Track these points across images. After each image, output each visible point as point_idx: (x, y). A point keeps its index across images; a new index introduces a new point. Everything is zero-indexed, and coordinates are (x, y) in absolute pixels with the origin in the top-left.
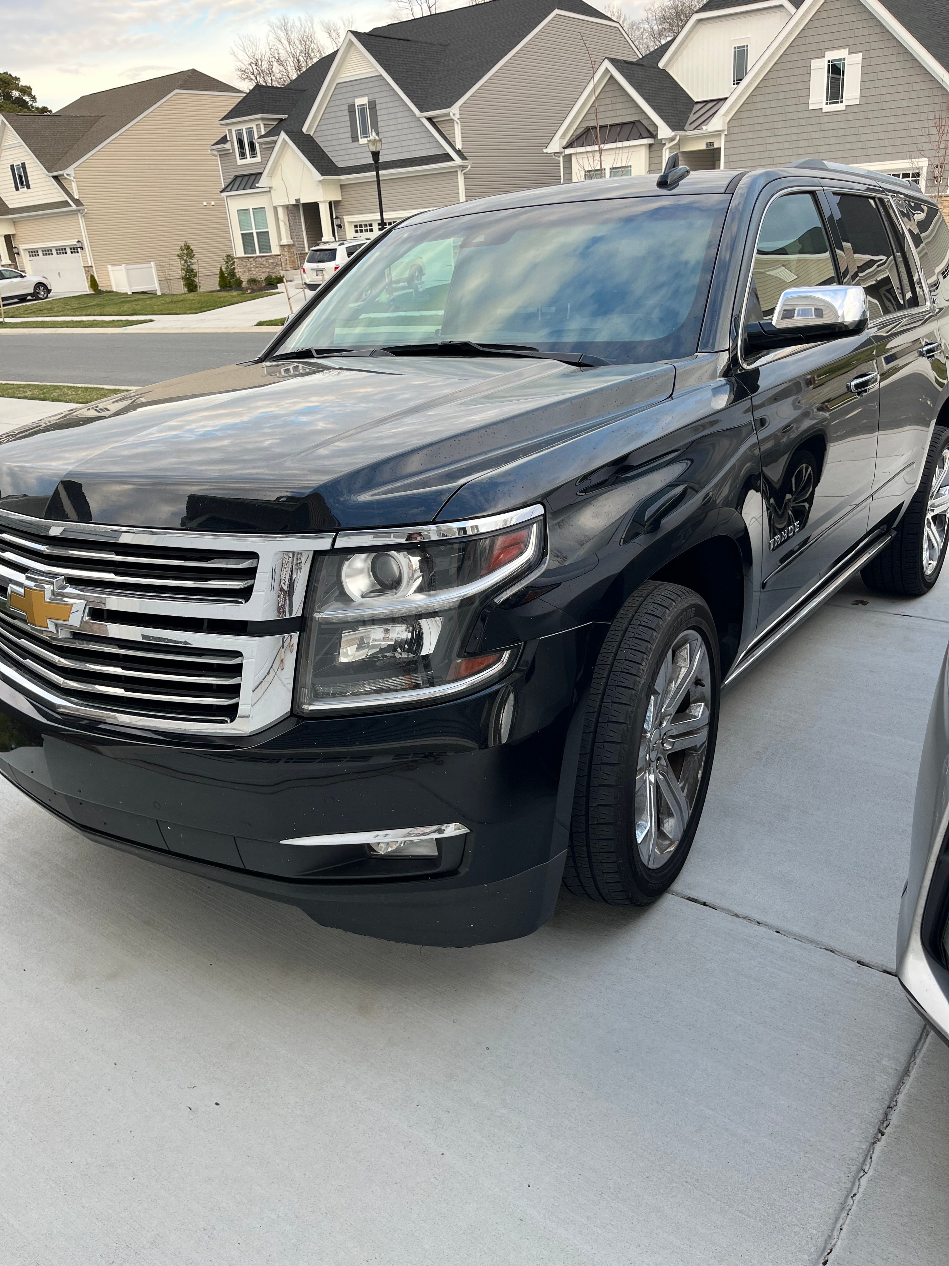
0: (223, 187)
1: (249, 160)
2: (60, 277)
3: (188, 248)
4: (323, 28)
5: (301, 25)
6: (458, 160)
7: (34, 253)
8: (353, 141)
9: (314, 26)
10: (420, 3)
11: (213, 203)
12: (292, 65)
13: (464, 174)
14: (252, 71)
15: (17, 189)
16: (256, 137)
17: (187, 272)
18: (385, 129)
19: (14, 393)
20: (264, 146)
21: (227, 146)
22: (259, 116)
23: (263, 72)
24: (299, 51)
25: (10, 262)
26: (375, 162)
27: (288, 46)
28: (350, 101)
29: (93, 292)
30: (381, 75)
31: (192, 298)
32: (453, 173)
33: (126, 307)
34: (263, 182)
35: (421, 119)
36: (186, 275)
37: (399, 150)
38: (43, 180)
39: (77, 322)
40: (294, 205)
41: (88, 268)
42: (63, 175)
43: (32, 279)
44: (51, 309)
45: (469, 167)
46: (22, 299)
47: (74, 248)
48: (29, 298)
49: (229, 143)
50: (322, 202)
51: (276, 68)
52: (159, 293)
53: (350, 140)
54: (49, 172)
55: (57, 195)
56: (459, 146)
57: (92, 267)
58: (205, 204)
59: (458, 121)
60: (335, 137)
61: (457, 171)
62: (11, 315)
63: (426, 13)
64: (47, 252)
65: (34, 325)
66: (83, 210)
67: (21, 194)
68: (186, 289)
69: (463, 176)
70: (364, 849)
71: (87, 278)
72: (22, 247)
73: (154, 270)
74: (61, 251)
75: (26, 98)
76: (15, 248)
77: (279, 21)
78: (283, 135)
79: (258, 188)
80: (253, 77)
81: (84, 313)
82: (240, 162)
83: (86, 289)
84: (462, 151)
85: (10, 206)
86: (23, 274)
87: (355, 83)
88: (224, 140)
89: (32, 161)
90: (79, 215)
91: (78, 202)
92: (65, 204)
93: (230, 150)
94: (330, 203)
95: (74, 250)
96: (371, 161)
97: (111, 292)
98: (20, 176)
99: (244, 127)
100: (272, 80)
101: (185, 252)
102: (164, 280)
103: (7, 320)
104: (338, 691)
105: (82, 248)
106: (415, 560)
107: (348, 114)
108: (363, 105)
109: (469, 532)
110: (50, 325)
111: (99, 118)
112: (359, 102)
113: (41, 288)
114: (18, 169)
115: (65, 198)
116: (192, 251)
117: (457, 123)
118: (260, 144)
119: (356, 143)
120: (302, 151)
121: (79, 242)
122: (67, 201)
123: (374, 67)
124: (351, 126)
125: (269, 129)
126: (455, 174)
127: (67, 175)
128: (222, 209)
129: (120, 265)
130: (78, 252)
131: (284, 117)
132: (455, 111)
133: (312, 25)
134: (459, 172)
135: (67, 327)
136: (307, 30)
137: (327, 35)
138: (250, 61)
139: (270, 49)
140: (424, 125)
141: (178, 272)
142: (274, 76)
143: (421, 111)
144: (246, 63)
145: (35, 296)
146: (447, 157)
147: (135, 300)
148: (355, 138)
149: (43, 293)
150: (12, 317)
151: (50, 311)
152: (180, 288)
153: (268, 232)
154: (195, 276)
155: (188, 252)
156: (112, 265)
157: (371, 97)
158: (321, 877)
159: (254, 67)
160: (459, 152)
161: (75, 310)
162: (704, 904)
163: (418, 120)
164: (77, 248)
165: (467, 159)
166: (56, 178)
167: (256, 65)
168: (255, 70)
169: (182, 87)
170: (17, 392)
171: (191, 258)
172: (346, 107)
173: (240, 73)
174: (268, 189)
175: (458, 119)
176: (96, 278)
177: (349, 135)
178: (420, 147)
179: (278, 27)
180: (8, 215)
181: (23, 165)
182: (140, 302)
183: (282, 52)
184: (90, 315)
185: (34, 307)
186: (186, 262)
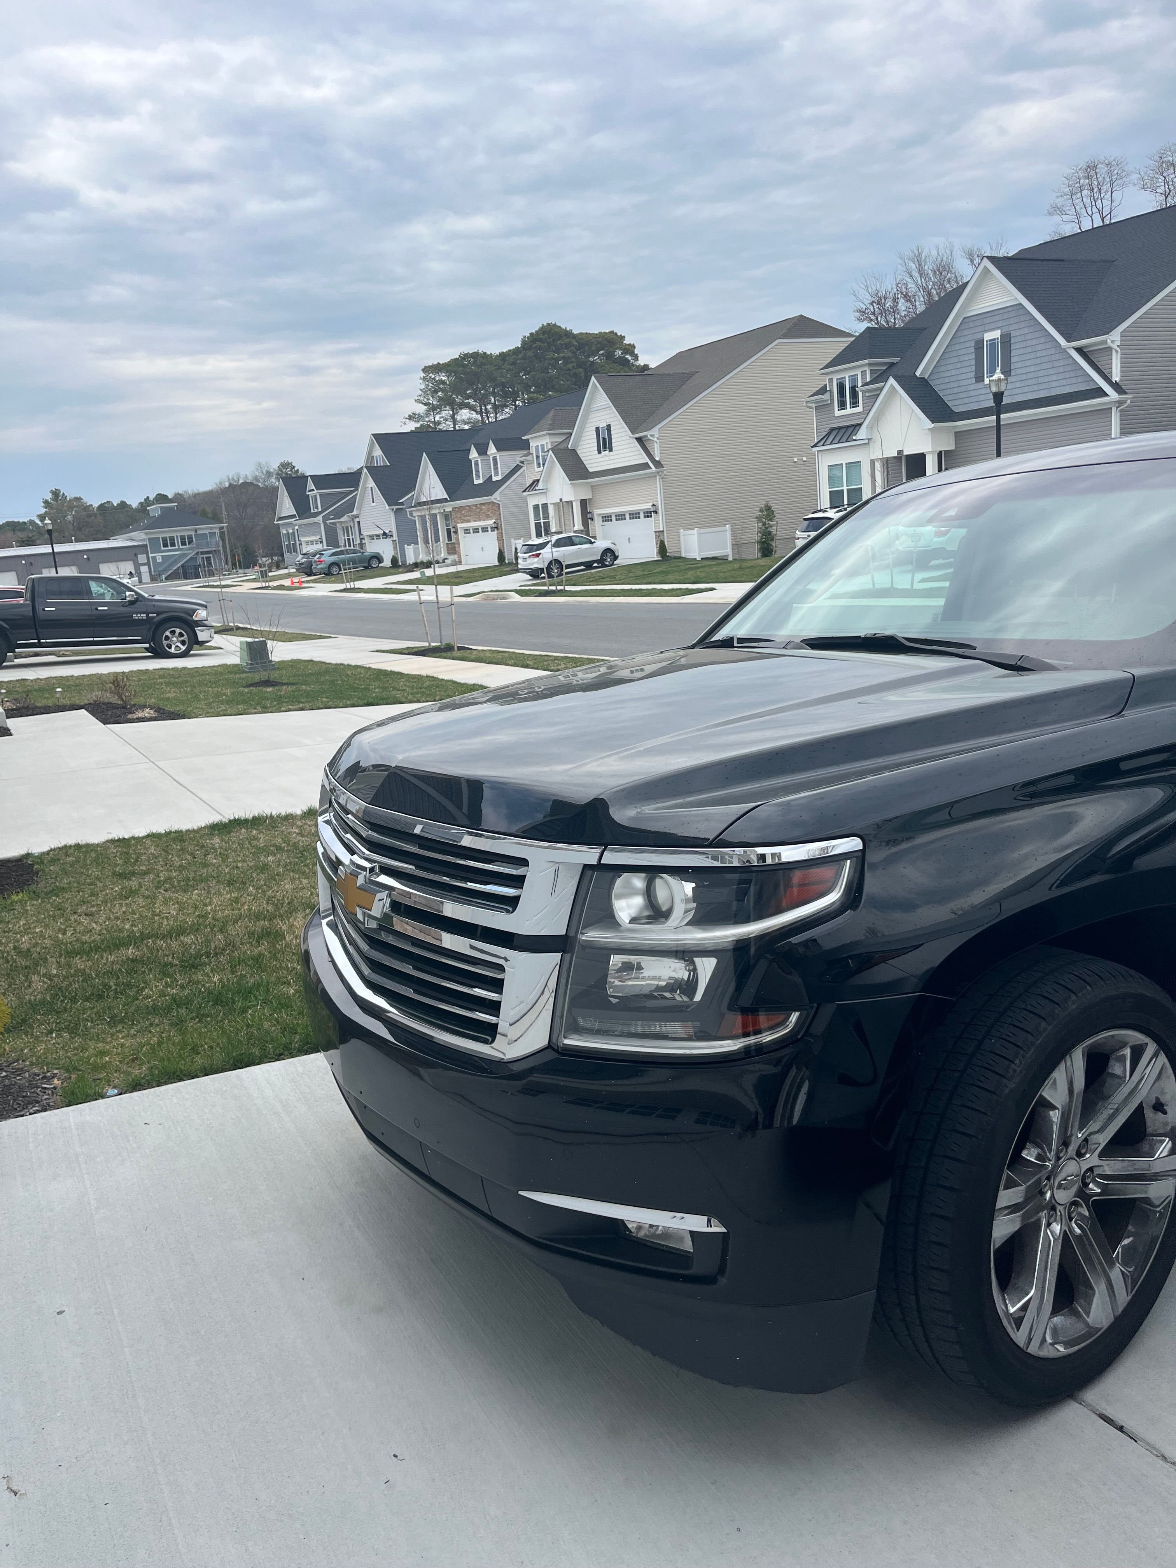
0: (816, 441)
1: (849, 411)
2: (629, 542)
3: (768, 508)
4: (964, 254)
5: (938, 254)
6: (1113, 395)
7: (607, 518)
8: (977, 382)
9: (954, 253)
10: (1090, 214)
11: (805, 459)
12: (922, 299)
13: (1121, 411)
14: (872, 310)
15: (599, 452)
16: (860, 384)
17: (763, 535)
18: (1019, 365)
19: (548, 665)
20: (867, 394)
21: (826, 396)
22: (866, 361)
23: (885, 311)
24: (931, 283)
25: (582, 528)
26: (996, 405)
27: (919, 279)
28: (978, 336)
29: (660, 559)
30: (1021, 304)
31: (763, 564)
32: (1106, 412)
33: (690, 574)
34: (862, 434)
35: (1068, 351)
36: (762, 538)
37: (1036, 387)
38: (627, 442)
39: (636, 590)
40: (894, 457)
41: (659, 533)
42: (646, 436)
43: (601, 544)
44: (614, 577)
45: (1129, 402)
46: (589, 565)
47: (647, 512)
48: (595, 565)
49: (828, 393)
50: (929, 452)
51: (902, 305)
52: (730, 559)
53: (974, 380)
54: (633, 433)
55: (638, 457)
56: (1116, 378)
57: (663, 531)
58: (796, 460)
59: (1118, 349)
60: (954, 379)
61: (1111, 408)
62: (573, 582)
63: (1098, 223)
64: (621, 517)
65: (592, 594)
66: (662, 472)
67: (603, 457)
68: (760, 554)
69: (1118, 414)
70: (617, 1225)
71: (657, 544)
72: (596, 512)
73: (728, 535)
74: (635, 515)
75: (628, 357)
76: (590, 513)
77: (913, 252)
78: (891, 381)
79: (855, 440)
80: (873, 317)
81: (645, 581)
82: (838, 413)
83: (652, 554)
84: (1120, 383)
85: (591, 470)
86: (593, 540)
87: (986, 315)
88: (823, 390)
89: (617, 423)
90: (658, 477)
91: (658, 464)
92: (645, 466)
93: (828, 400)
94: (940, 454)
95: (648, 514)
96: (991, 403)
97: (680, 558)
98: (604, 439)
99: (847, 376)
100: (895, 319)
101: (765, 513)
102: (737, 546)
103: (568, 588)
104: (604, 1029)
105: (656, 512)
106: (689, 888)
107: (973, 350)
108: (994, 339)
109: (769, 861)
110: (607, 594)
111: (692, 374)
112: (988, 336)
113: (610, 553)
114: (603, 431)
115: (645, 459)
116: (773, 512)
117: (1117, 351)
118: (863, 392)
119: (981, 383)
120: (911, 397)
121: (654, 505)
122: (647, 463)
123: (1013, 295)
124: (976, 365)
125: (876, 375)
126: (1109, 410)
127: (651, 435)
128: (811, 466)
129: (693, 529)
130: (651, 516)
131: (895, 360)
132: (1114, 338)
133: (951, 252)
134: (1114, 410)
135: (624, 596)
136: (945, 259)
137: (968, 262)
138: (871, 299)
139: (897, 285)
140: (1071, 357)
141: (753, 535)
142: (898, 313)
143: (1068, 341)
144: (867, 302)
145: (601, 562)
146: (1100, 392)
147: (702, 567)
148: (980, 378)
149: (609, 560)
150: (574, 585)
151: (613, 580)
152: (754, 552)
153: (861, 488)
154: (772, 539)
155: (768, 512)
156: (685, 529)
157: (1005, 330)
158: (561, 1246)
159: (876, 306)
160: (1116, 387)
161: (637, 577)
162: (1121, 1429)
163: (1064, 351)
164: (651, 512)
165: (1126, 393)
166: (640, 440)
167: (878, 304)
168: (877, 310)
169: (785, 336)
170: (552, 665)
171: (771, 520)
172: (973, 344)
173: (858, 314)
174: (867, 441)
175: (1118, 346)
176: (666, 543)
177: (972, 375)
178: (1064, 382)
179: (910, 259)
180: (587, 479)
181: (609, 427)
182: (706, 569)
183: (912, 286)
184: (650, 583)
185: (598, 574)
186: (764, 524)
